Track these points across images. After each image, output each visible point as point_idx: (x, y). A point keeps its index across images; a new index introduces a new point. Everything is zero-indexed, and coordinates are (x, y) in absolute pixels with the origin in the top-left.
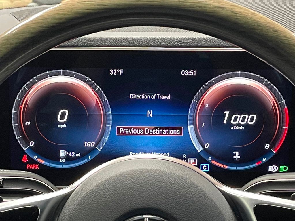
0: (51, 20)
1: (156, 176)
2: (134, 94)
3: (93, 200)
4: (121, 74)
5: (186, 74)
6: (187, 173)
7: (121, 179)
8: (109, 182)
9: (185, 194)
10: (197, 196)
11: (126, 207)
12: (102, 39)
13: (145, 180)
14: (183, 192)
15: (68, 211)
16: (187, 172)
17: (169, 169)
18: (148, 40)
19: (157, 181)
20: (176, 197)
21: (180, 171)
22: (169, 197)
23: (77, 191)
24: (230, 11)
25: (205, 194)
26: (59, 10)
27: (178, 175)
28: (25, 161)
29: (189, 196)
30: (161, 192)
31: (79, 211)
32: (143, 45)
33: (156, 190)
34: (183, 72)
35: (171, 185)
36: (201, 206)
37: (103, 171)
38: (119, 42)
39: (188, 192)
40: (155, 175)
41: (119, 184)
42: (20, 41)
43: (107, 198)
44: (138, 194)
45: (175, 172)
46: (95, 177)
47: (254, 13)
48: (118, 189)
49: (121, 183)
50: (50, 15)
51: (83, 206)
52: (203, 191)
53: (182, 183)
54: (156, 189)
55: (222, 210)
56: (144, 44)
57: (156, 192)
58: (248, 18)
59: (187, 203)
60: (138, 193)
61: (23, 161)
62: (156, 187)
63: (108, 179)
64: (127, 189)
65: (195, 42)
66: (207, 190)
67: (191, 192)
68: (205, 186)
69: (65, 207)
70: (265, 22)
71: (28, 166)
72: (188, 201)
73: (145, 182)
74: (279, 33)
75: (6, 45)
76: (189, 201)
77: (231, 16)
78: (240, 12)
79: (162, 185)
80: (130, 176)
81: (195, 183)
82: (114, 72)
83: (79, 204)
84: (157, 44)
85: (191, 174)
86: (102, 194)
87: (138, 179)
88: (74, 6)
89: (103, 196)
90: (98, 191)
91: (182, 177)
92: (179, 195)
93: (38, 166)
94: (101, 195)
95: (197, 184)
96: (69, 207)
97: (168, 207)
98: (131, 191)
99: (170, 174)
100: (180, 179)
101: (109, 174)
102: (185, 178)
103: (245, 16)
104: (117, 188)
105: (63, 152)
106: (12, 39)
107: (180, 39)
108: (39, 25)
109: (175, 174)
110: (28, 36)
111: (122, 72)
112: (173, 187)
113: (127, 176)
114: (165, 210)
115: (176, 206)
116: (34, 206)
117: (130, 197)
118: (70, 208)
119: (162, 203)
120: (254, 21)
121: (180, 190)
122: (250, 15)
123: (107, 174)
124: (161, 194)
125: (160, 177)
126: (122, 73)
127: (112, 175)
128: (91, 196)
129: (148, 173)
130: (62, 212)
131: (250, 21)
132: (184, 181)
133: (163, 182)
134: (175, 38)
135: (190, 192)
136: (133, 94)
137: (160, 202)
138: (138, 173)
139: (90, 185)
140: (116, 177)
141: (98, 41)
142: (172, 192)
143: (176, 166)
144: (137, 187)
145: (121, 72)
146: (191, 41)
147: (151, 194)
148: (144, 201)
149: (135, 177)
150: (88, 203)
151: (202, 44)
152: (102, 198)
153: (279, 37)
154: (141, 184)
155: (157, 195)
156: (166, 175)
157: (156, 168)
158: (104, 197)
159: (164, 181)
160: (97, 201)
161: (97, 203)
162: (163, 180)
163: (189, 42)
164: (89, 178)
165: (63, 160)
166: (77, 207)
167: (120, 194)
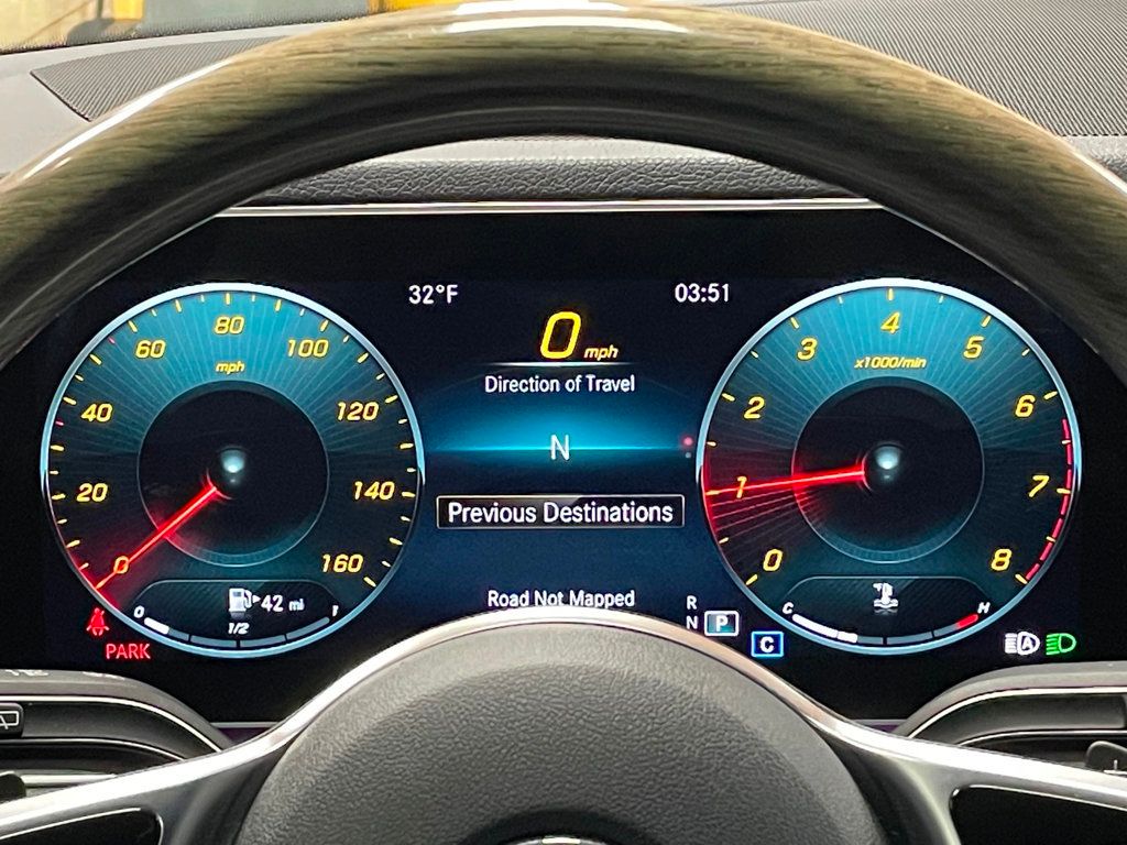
0: (191, 122)
1: (587, 693)
2: (500, 377)
3: (360, 784)
4: (449, 300)
5: (694, 296)
6: (705, 678)
7: (461, 704)
8: (417, 717)
9: (696, 755)
10: (741, 763)
11: (481, 810)
12: (379, 171)
13: (548, 708)
14: (689, 749)
15: (269, 826)
16: (703, 674)
17: (635, 664)
18: (548, 174)
19: (595, 712)
20: (662, 770)
21: (677, 671)
22: (637, 770)
23: (297, 750)
24: (850, 76)
25: (770, 753)
26: (218, 85)
27: (671, 687)
28: (98, 631)
29: (711, 761)
30: (608, 751)
31: (308, 827)
32: (532, 190)
33: (590, 743)
34: (681, 290)
35: (644, 725)
36: (757, 797)
37: (393, 677)
38: (440, 183)
39: (709, 748)
40: (588, 689)
41: (455, 724)
42: (75, 201)
43: (412, 775)
44: (523, 759)
45: (657, 674)
46: (364, 696)
47: (939, 85)
48: (450, 741)
49: (461, 722)
50: (185, 103)
51: (323, 806)
52: (764, 742)
53: (684, 717)
54: (590, 739)
55: (833, 811)
56: (535, 187)
57: (592, 751)
58: (917, 103)
59: (703, 788)
60: (526, 756)
61: (91, 630)
62: (590, 733)
63: (411, 706)
64: (483, 743)
65: (723, 178)
66: (778, 739)
67: (719, 748)
68: (771, 724)
69: (257, 811)
70: (978, 118)
71: (111, 648)
72: (707, 782)
73: (548, 715)
74: (1032, 158)
75: (26, 219)
76: (710, 783)
77: (857, 96)
78: (888, 81)
79: (611, 725)
80: (492, 692)
81: (734, 715)
82: (423, 295)
83: (307, 802)
84: (580, 187)
85: (716, 683)
86: (391, 762)
87: (524, 705)
88: (273, 67)
89: (397, 769)
90: (377, 752)
91: (684, 693)
92: (674, 760)
93: (148, 650)
94: (386, 766)
95: (741, 718)
96: (272, 810)
97: (634, 807)
98: (498, 747)
99: (641, 682)
100: (678, 700)
101: (415, 685)
102: (694, 699)
103: (907, 95)
104: (448, 738)
105: (239, 594)
106: (46, 196)
107: (667, 165)
108: (144, 143)
109: (659, 682)
110: (107, 182)
111: (455, 293)
112: (652, 731)
113: (482, 692)
114: (626, 815)
115: (666, 802)
116: (138, 809)
117: (494, 773)
118: (272, 814)
119: (615, 793)
120: (937, 114)
121: (680, 741)
122: (924, 90)
123: (409, 687)
124: (611, 759)
125: (606, 696)
126: (452, 296)
127: (425, 693)
128: (351, 769)
129: (560, 681)
130: (247, 830)
131: (925, 113)
132: (692, 709)
133: (616, 712)
134: (650, 161)
135: (714, 748)
136: (496, 377)
137: (606, 789)
138: (523, 681)
139: (346, 730)
140: (443, 697)
141: (362, 179)
142: (648, 750)
143: (661, 651)
144: (522, 736)
145: (450, 294)
146: (707, 172)
147: (571, 759)
148: (547, 786)
149: (512, 696)
150: (341, 795)
151: (751, 184)
152: (393, 778)
153: (1032, 172)
154: (533, 722)
155: (592, 762)
156: (626, 688)
157: (587, 663)
158: (400, 774)
159: (619, 709)
160: (375, 789)
161: (374, 794)
162: (613, 706)
163: (703, 177)
164: (342, 700)
165: (239, 625)
166: (300, 811)
167: (458, 760)
